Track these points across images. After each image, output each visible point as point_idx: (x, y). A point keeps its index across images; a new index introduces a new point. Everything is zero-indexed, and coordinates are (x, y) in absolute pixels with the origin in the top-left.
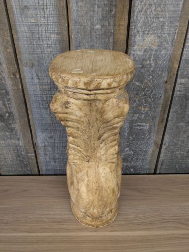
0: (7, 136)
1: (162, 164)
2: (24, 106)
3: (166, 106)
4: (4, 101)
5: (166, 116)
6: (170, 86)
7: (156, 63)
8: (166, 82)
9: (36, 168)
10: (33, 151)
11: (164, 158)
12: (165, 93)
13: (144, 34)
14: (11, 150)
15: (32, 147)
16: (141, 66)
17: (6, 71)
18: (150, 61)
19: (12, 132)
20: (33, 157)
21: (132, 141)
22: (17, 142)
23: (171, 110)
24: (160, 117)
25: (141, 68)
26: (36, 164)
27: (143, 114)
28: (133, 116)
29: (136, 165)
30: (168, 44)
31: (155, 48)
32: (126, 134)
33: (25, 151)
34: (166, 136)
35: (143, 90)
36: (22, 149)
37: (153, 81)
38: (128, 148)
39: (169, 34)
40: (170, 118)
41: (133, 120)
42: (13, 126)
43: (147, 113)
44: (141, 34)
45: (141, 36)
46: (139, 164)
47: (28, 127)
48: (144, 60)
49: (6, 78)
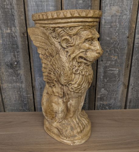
0: (14, 80)
1: (130, 102)
2: (28, 56)
3: (130, 55)
4: (15, 53)
5: (130, 63)
6: (131, 40)
7: (120, 24)
8: (128, 37)
9: (33, 107)
10: (32, 92)
11: (131, 97)
12: (128, 45)
13: (110, 6)
14: (16, 91)
15: (31, 89)
16: (110, 26)
17: (18, 31)
18: (116, 23)
19: (18, 76)
20: (32, 98)
21: (106, 82)
22: (21, 85)
23: (133, 57)
24: (126, 63)
25: (110, 28)
26: (33, 103)
27: (113, 61)
28: (106, 63)
29: (110, 103)
30: (127, 11)
31: (119, 14)
32: (102, 78)
33: (26, 92)
34: (132, 79)
35: (112, 43)
36: (24, 91)
37: (119, 37)
38: (103, 89)
39: (127, 5)
40: (133, 64)
41: (106, 66)
42: (19, 72)
43: (116, 60)
44: (109, 5)
45: (109, 7)
46: (113, 102)
47: (30, 73)
48: (112, 22)
49: (18, 36)
